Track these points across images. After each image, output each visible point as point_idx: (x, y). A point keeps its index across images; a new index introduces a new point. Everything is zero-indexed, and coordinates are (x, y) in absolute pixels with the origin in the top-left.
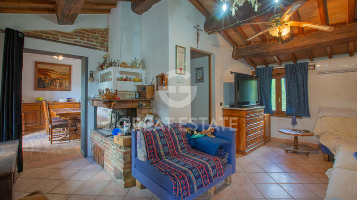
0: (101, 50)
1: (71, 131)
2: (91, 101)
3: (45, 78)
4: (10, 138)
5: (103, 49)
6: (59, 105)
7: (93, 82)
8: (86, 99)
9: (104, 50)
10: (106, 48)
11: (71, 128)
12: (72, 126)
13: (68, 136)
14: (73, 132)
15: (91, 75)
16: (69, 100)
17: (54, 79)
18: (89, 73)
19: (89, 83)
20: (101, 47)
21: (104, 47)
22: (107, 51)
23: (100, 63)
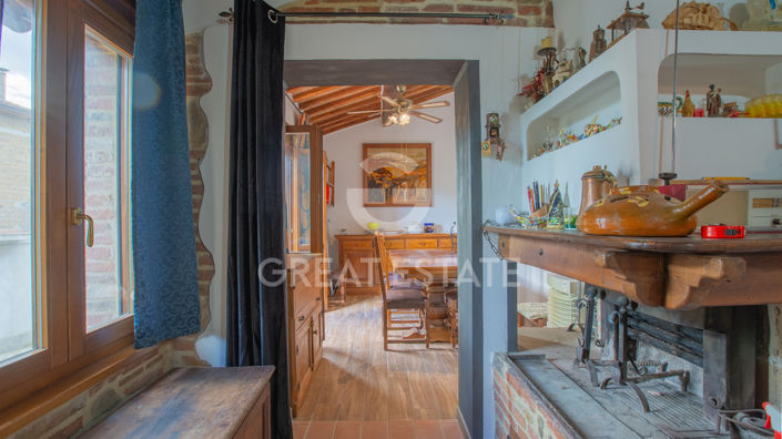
0: (525, 24)
1: (430, 318)
2: (495, 239)
3: (380, 180)
4: (256, 360)
5: (531, 18)
6: (407, 241)
7: (499, 157)
8: (478, 231)
9: (539, 24)
10: (544, 15)
11: (431, 309)
12: (435, 305)
13: (423, 332)
14: (438, 322)
15: (494, 129)
16: (428, 228)
17: (396, 180)
18: (483, 122)
19: (487, 162)
20: (524, 11)
21: (537, 11)
22: (550, 24)
23: (524, 77)
